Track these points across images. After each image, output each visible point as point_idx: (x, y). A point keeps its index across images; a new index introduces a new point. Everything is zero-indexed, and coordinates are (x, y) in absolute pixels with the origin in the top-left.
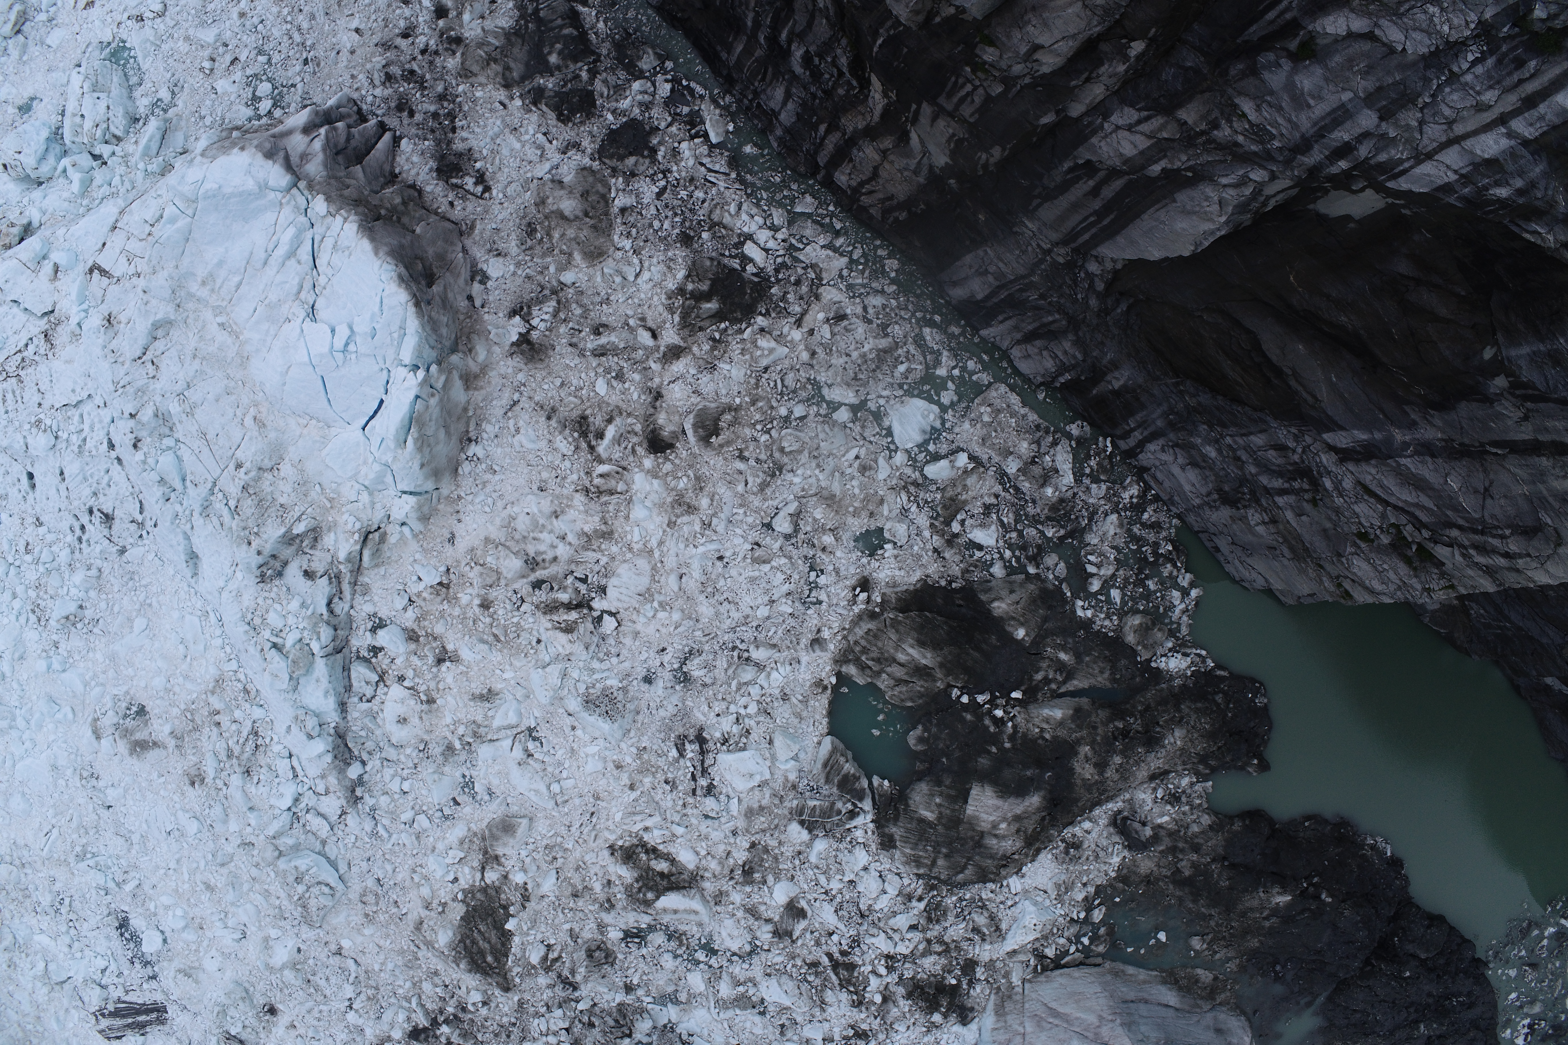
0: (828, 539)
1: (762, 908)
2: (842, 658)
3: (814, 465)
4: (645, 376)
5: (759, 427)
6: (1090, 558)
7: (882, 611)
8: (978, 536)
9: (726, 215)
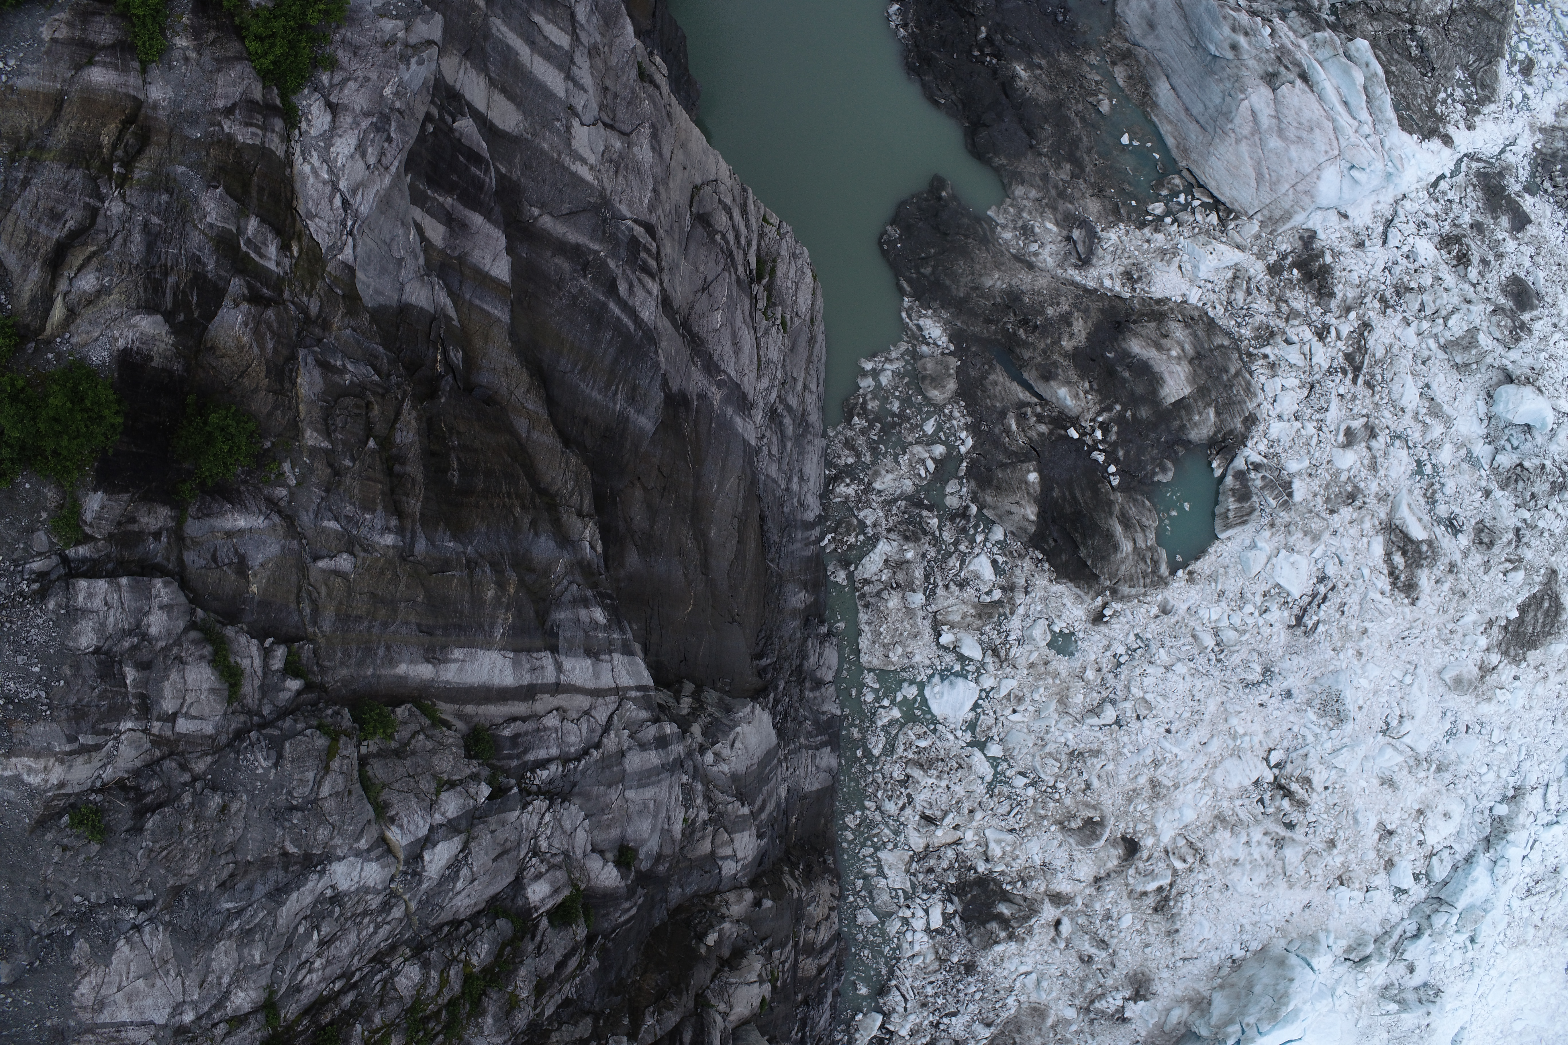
2: (1160, 583)
3: (1049, 736)
4: (1092, 901)
6: (923, 475)
7: (1106, 589)
8: (988, 573)
9: (928, 961)
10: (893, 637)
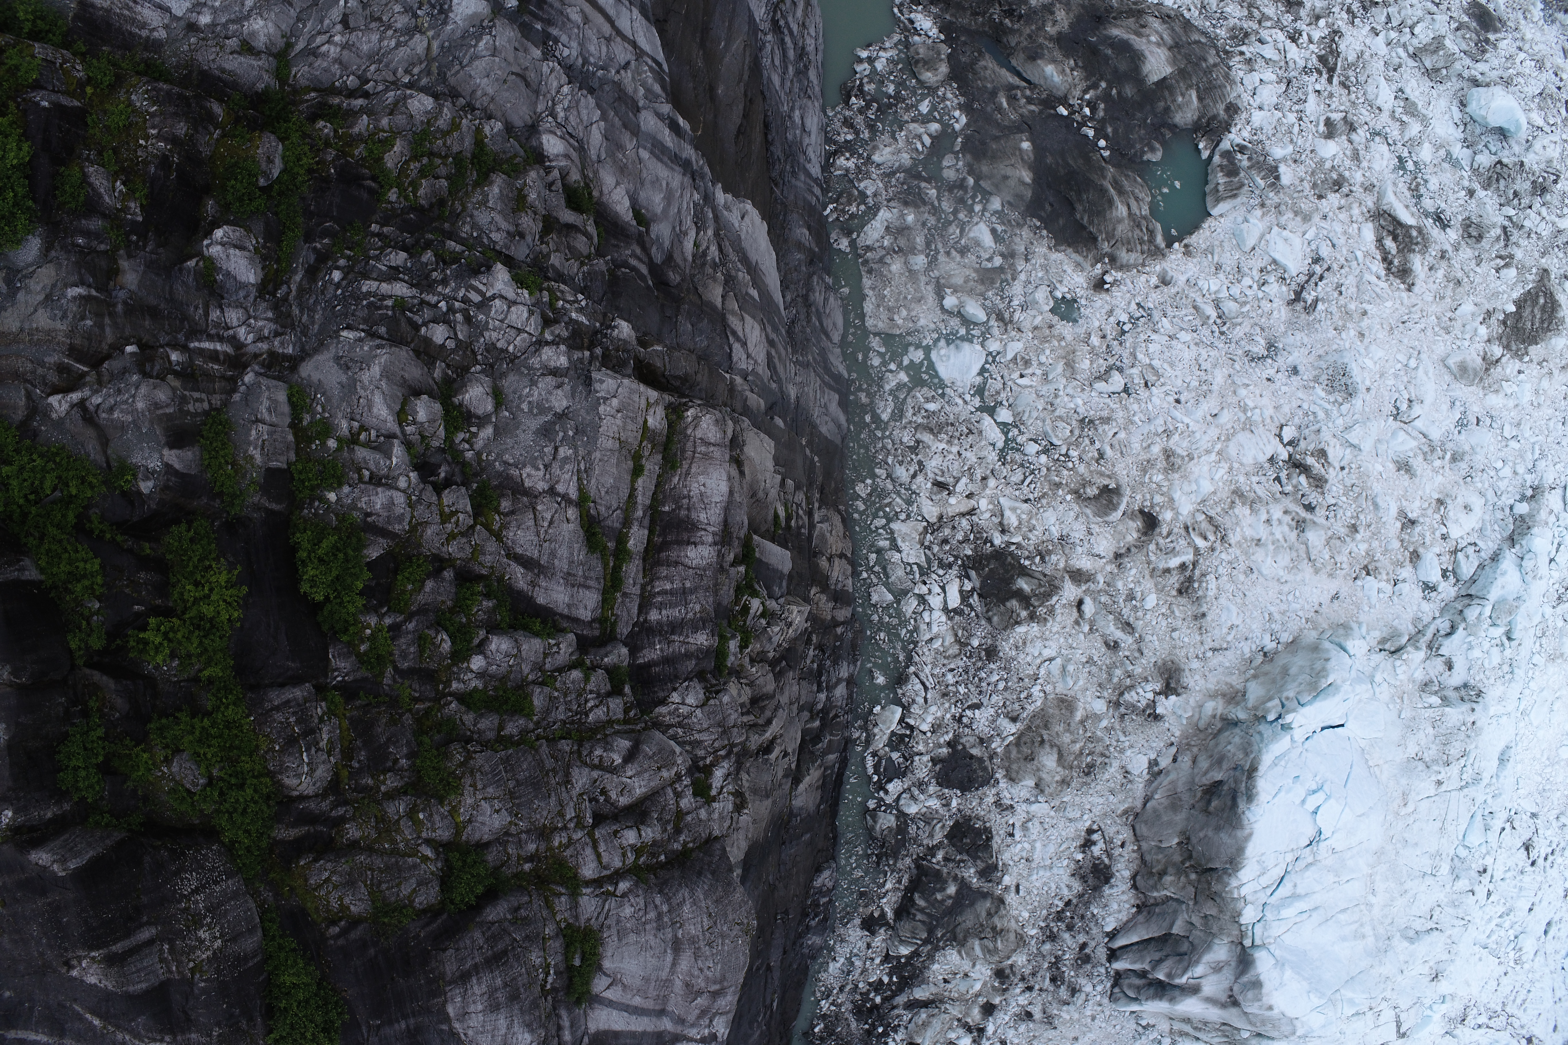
0: (1095, 340)
1: (1348, 153)
2: (1157, 253)
3: (1058, 401)
4: (1114, 579)
5: (1070, 465)
6: (920, 149)
7: (1104, 256)
8: (988, 240)
9: (947, 643)
10: (897, 300)
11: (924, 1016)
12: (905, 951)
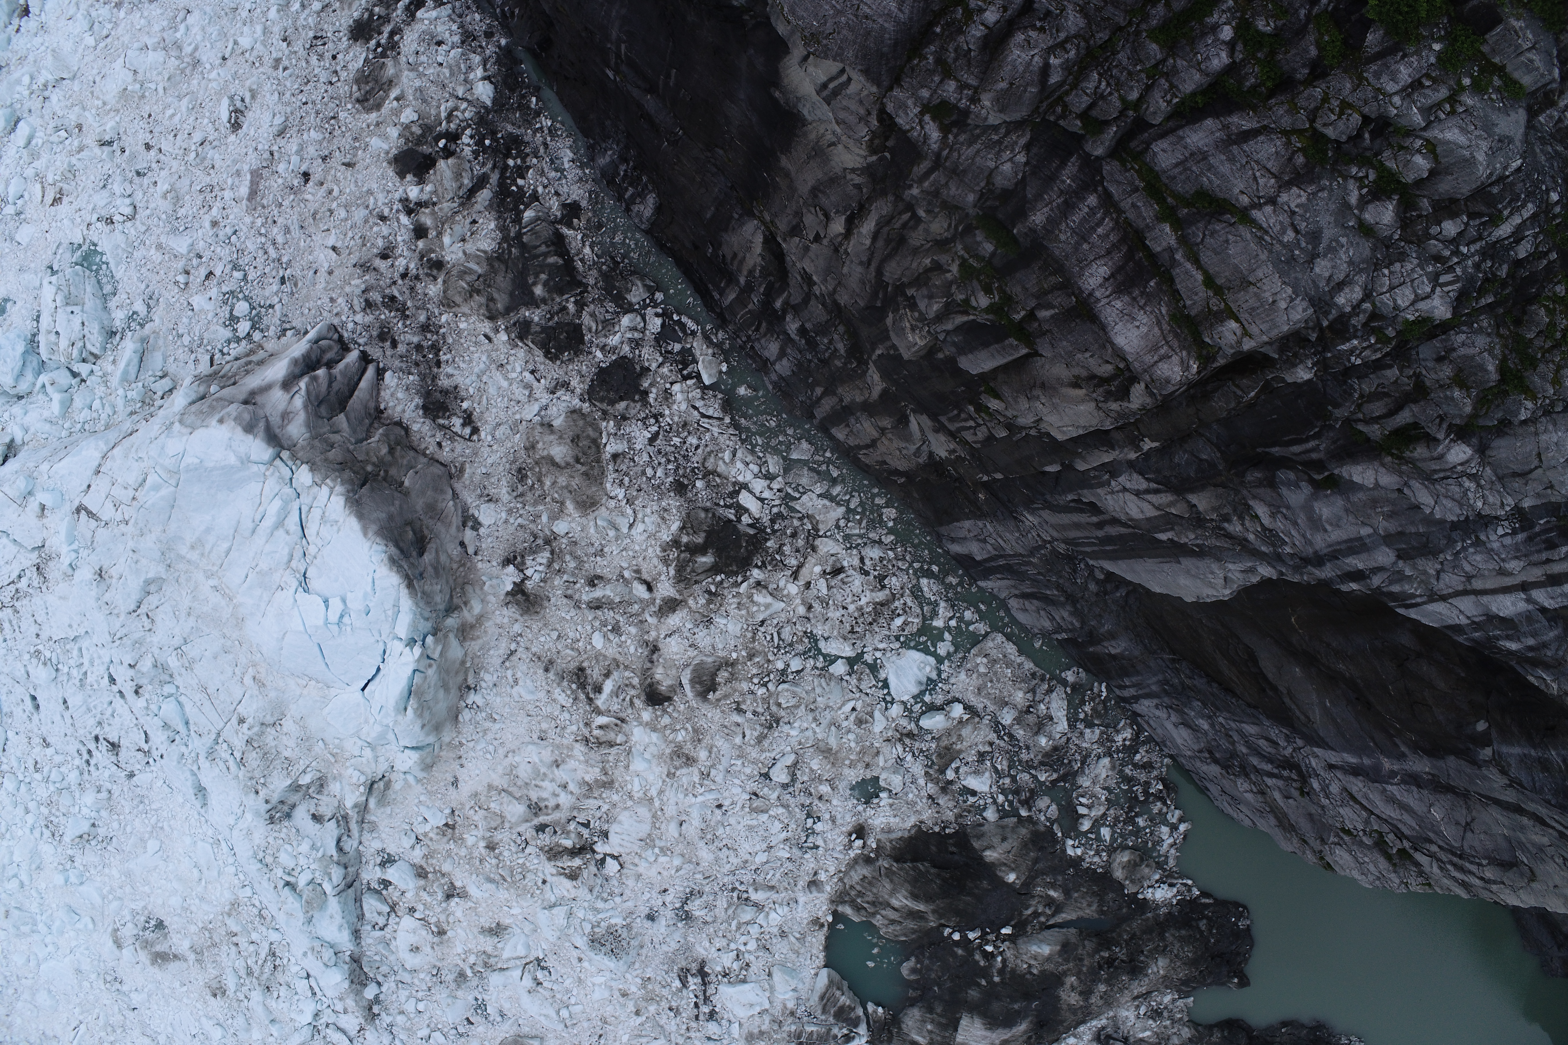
0: (825, 789)
2: (839, 898)
3: (810, 718)
4: (642, 629)
5: (756, 681)
6: (1081, 799)
7: (877, 857)
8: (972, 782)
9: (721, 463)
10: (995, 673)
11: (466, 181)
12: (528, 214)
